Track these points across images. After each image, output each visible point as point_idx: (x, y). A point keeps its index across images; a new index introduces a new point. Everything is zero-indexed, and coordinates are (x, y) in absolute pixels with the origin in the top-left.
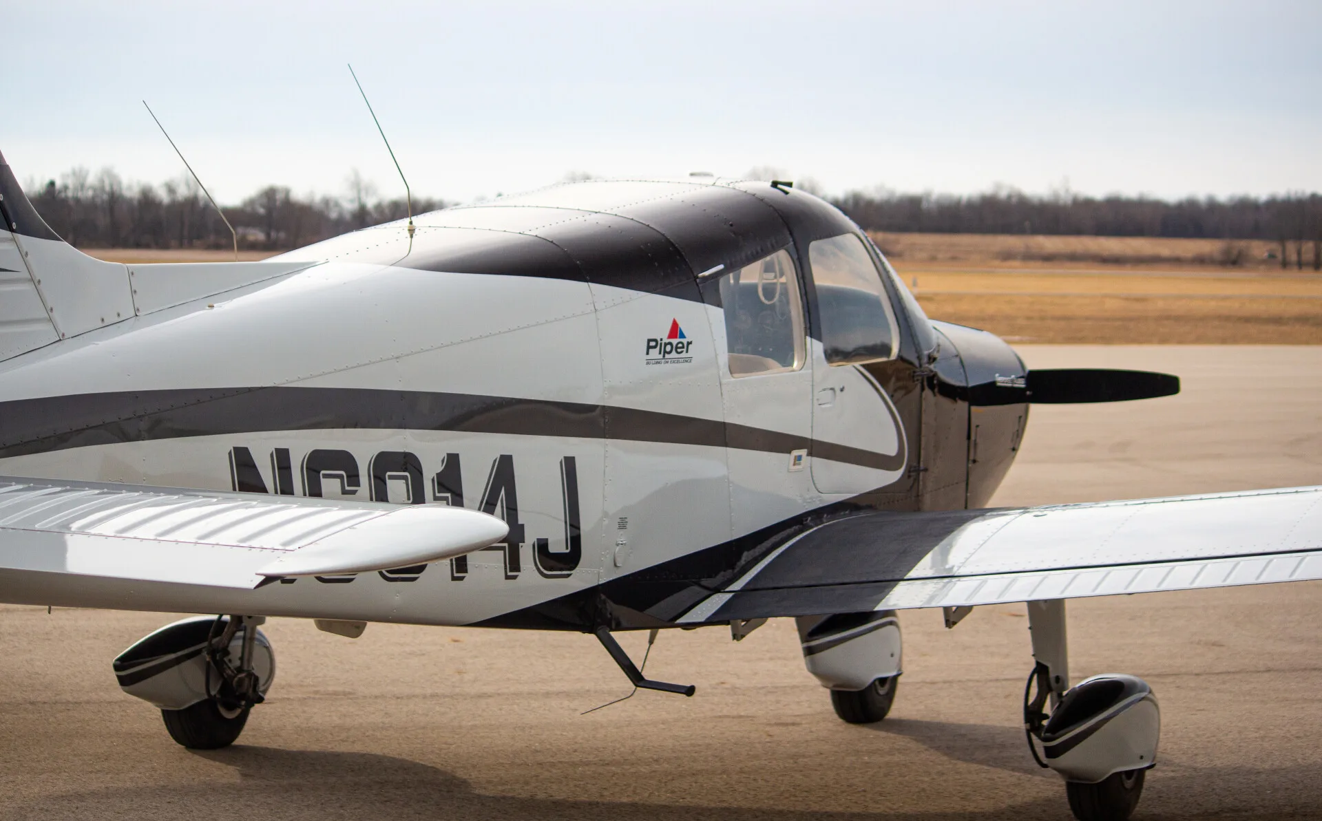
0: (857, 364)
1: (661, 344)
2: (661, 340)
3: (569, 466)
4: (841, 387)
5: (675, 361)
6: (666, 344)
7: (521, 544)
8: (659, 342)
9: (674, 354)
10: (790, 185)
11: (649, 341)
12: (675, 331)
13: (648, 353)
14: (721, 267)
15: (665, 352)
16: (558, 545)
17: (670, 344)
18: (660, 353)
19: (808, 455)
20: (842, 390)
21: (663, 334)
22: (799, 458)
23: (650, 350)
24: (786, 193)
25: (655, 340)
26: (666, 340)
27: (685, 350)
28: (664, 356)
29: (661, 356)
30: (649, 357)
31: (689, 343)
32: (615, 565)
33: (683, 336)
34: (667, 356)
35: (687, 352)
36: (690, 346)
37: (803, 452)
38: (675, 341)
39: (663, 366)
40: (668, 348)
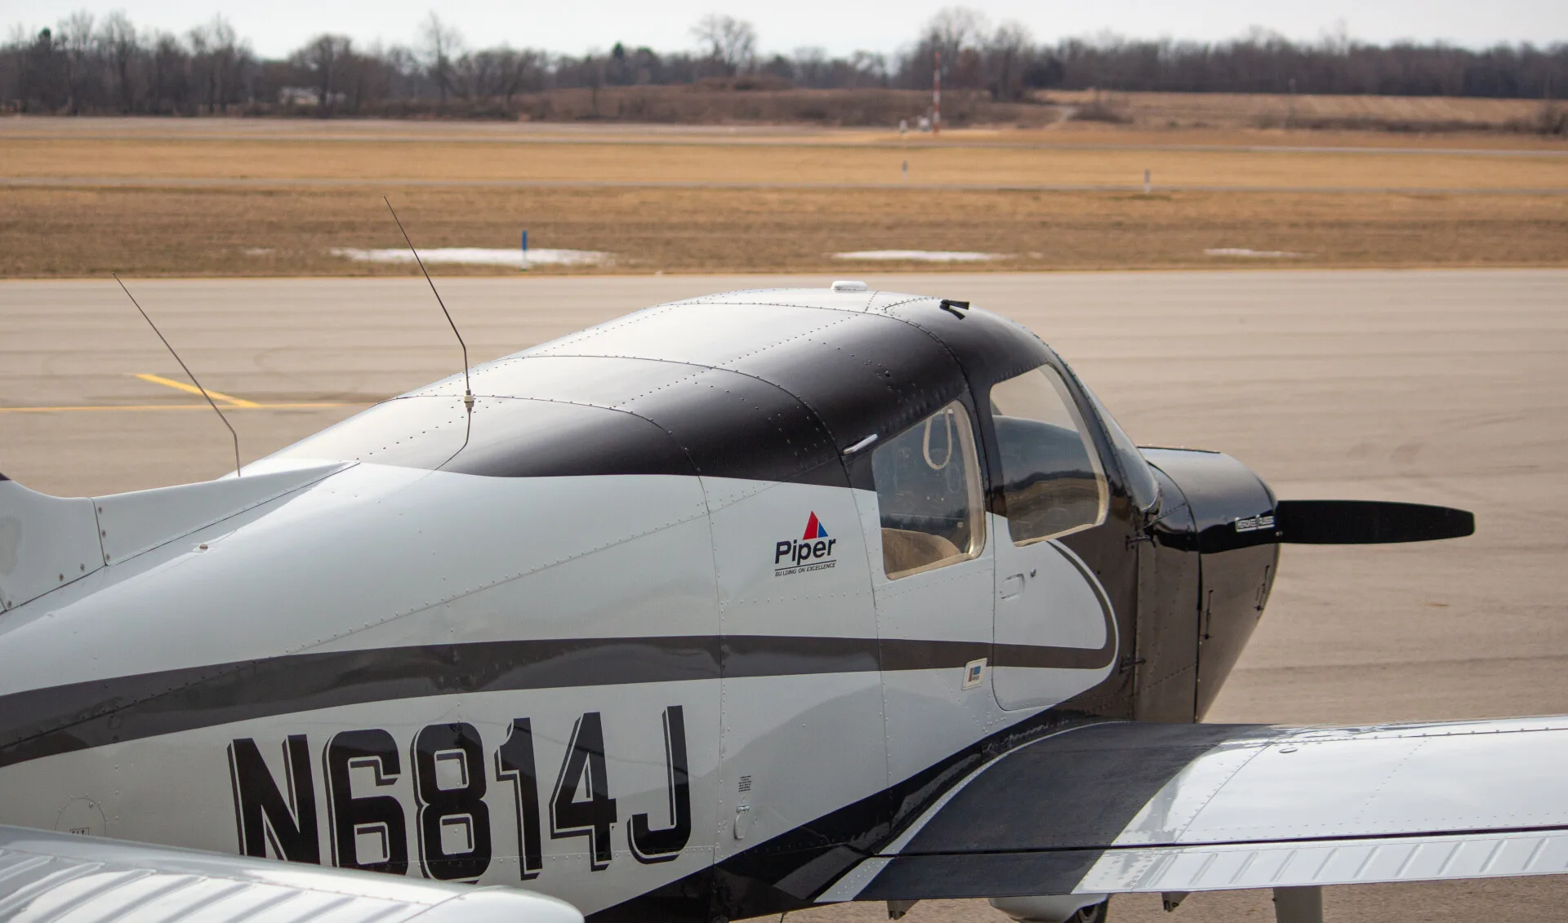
0: (1053, 538)
1: (795, 547)
2: (795, 542)
3: (675, 716)
4: (1032, 571)
5: (812, 567)
6: (801, 547)
7: (611, 825)
8: (793, 545)
9: (812, 559)
10: (966, 305)
11: (779, 545)
12: (813, 528)
13: (777, 561)
14: (873, 437)
15: (800, 557)
16: (661, 820)
17: (807, 546)
18: (794, 559)
19: (988, 665)
20: (1033, 575)
21: (797, 534)
22: (977, 670)
23: (781, 557)
24: (961, 316)
25: (788, 543)
26: (801, 542)
27: (826, 551)
28: (799, 563)
29: (795, 563)
30: (778, 566)
31: (831, 542)
32: (736, 838)
33: (823, 534)
34: (803, 562)
35: (829, 554)
36: (833, 546)
37: (982, 662)
38: (812, 542)
39: (798, 576)
40: (805, 551)
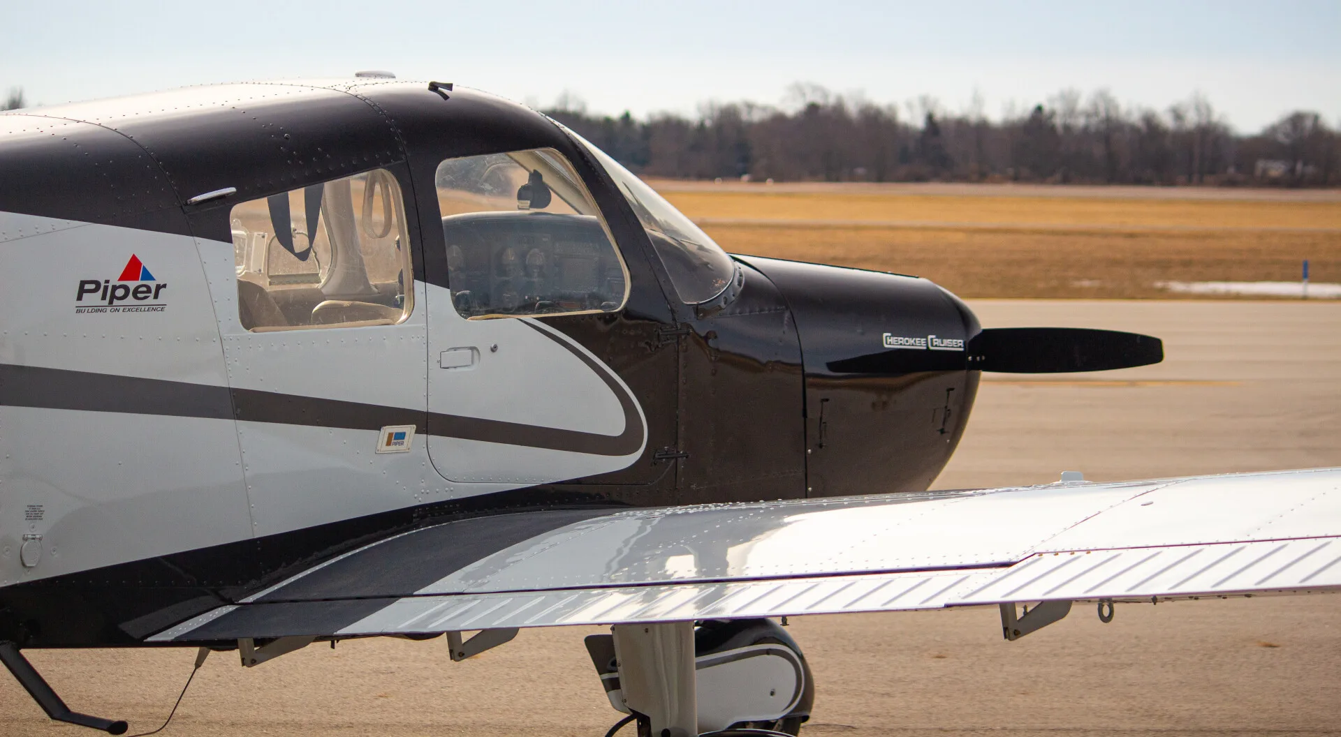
0: (531, 319)
1: (106, 288)
2: (107, 282)
4: (493, 346)
5: (129, 308)
6: (115, 288)
8: (103, 285)
9: (130, 300)
10: (449, 87)
11: (83, 283)
12: (134, 269)
13: (80, 298)
14: (233, 190)
15: (113, 297)
17: (126, 288)
18: (104, 298)
19: (417, 432)
20: (494, 349)
21: (112, 273)
22: (401, 436)
23: (85, 295)
24: (446, 97)
25: (97, 284)
26: (115, 281)
27: (152, 295)
28: (111, 302)
29: (106, 302)
30: (80, 303)
31: (159, 287)
32: (24, 565)
33: (148, 276)
34: (116, 302)
35: (156, 297)
36: (162, 291)
37: (409, 429)
38: (132, 285)
39: (109, 315)
40: (120, 292)
